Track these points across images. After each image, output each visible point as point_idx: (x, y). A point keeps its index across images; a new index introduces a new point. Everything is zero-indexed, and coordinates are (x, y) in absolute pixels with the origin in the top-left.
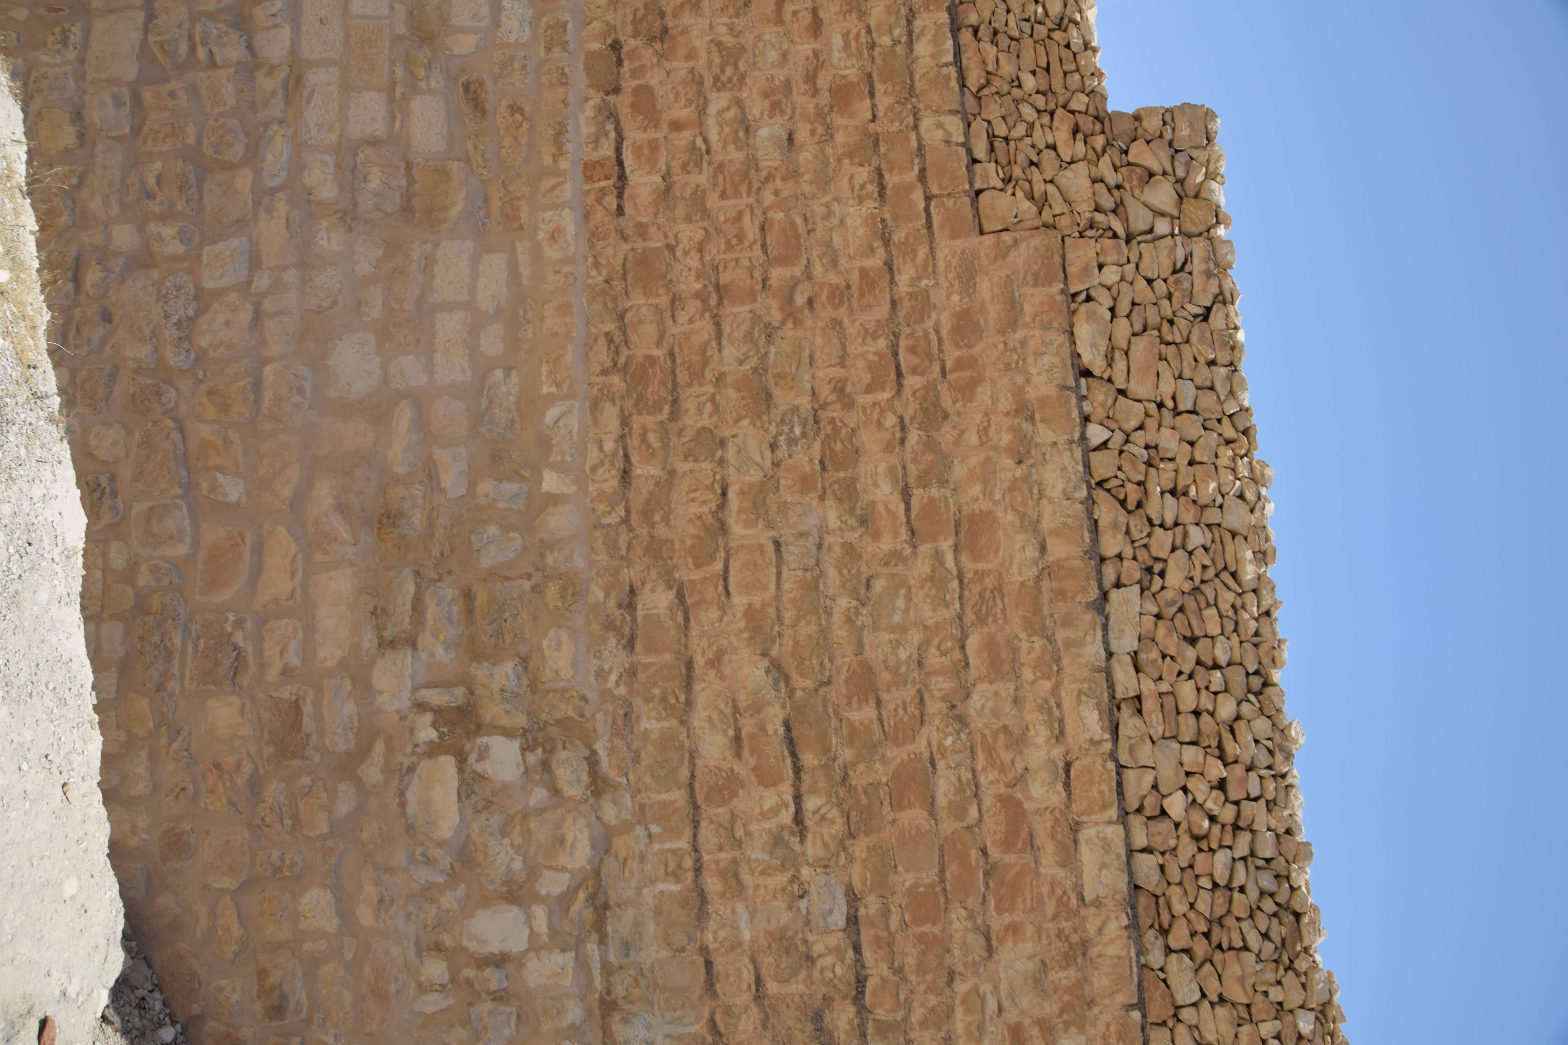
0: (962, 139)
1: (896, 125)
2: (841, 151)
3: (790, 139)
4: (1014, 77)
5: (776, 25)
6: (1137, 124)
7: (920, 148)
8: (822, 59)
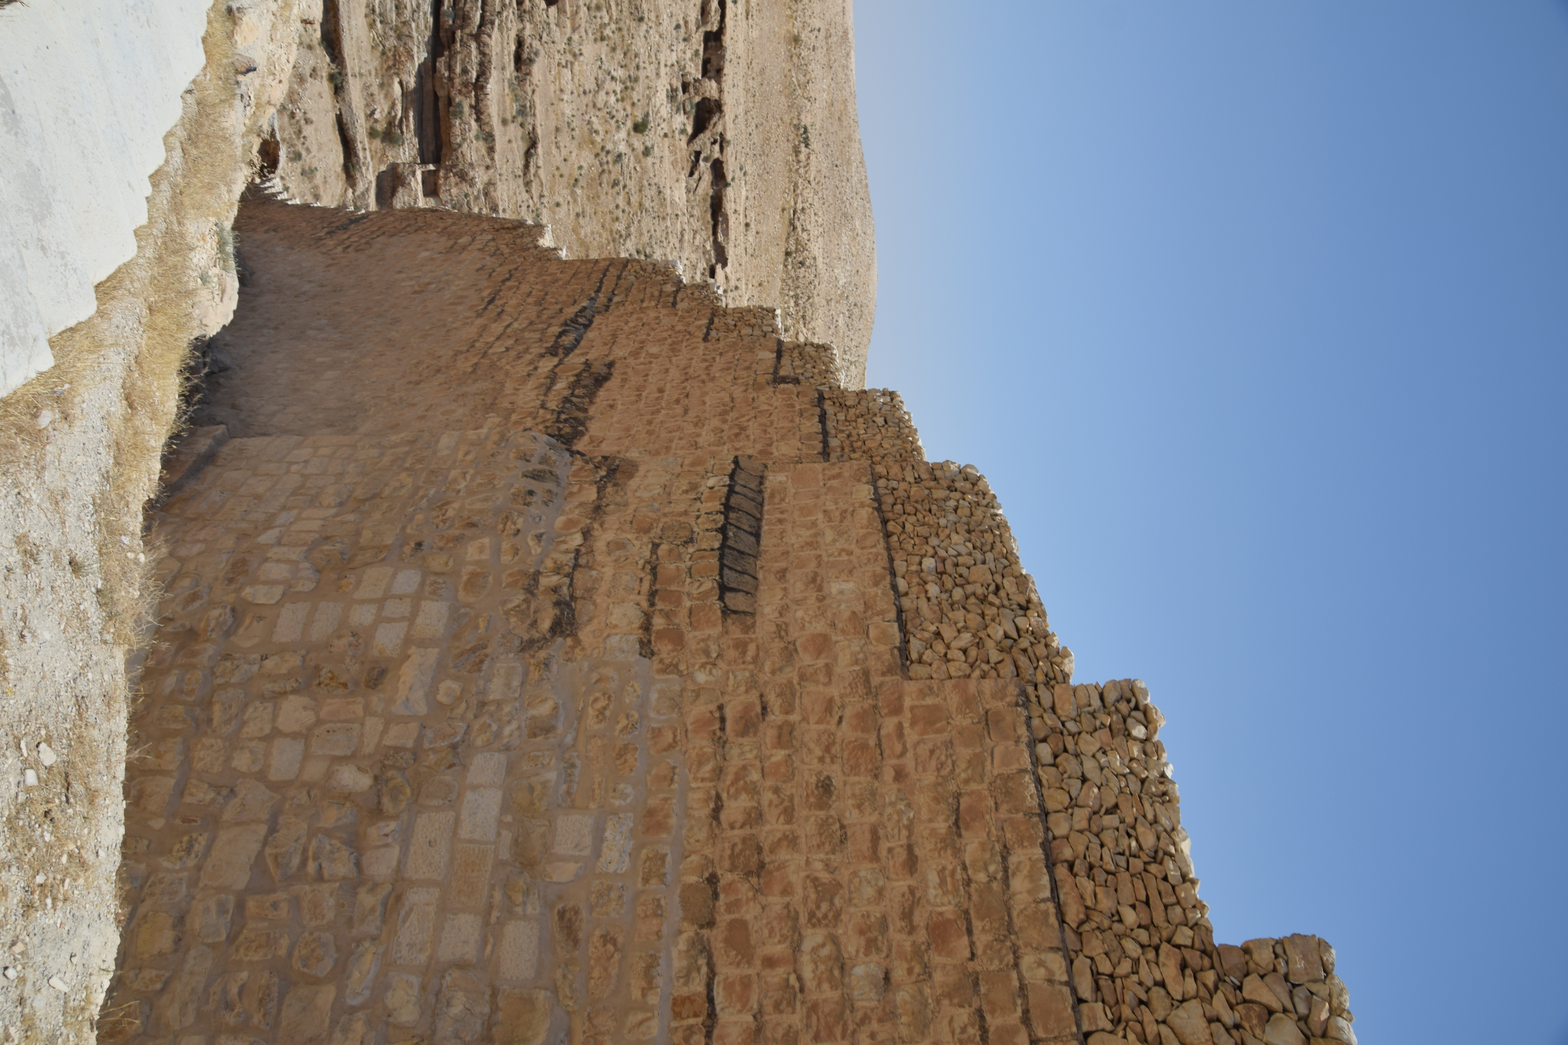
0: (1065, 978)
1: (995, 965)
2: (939, 992)
3: (887, 978)
4: (1114, 911)
5: (871, 861)
6: (1247, 957)
7: (1022, 988)
8: (918, 895)
